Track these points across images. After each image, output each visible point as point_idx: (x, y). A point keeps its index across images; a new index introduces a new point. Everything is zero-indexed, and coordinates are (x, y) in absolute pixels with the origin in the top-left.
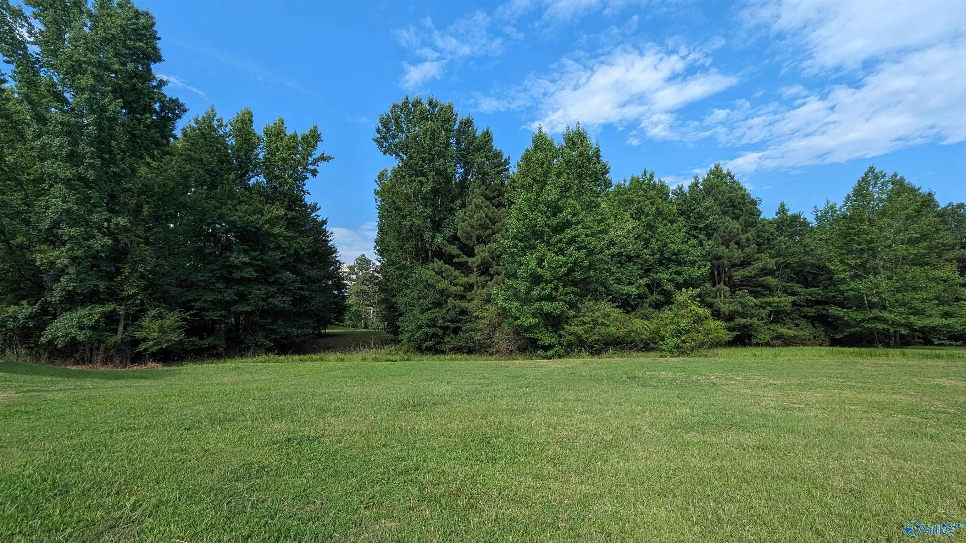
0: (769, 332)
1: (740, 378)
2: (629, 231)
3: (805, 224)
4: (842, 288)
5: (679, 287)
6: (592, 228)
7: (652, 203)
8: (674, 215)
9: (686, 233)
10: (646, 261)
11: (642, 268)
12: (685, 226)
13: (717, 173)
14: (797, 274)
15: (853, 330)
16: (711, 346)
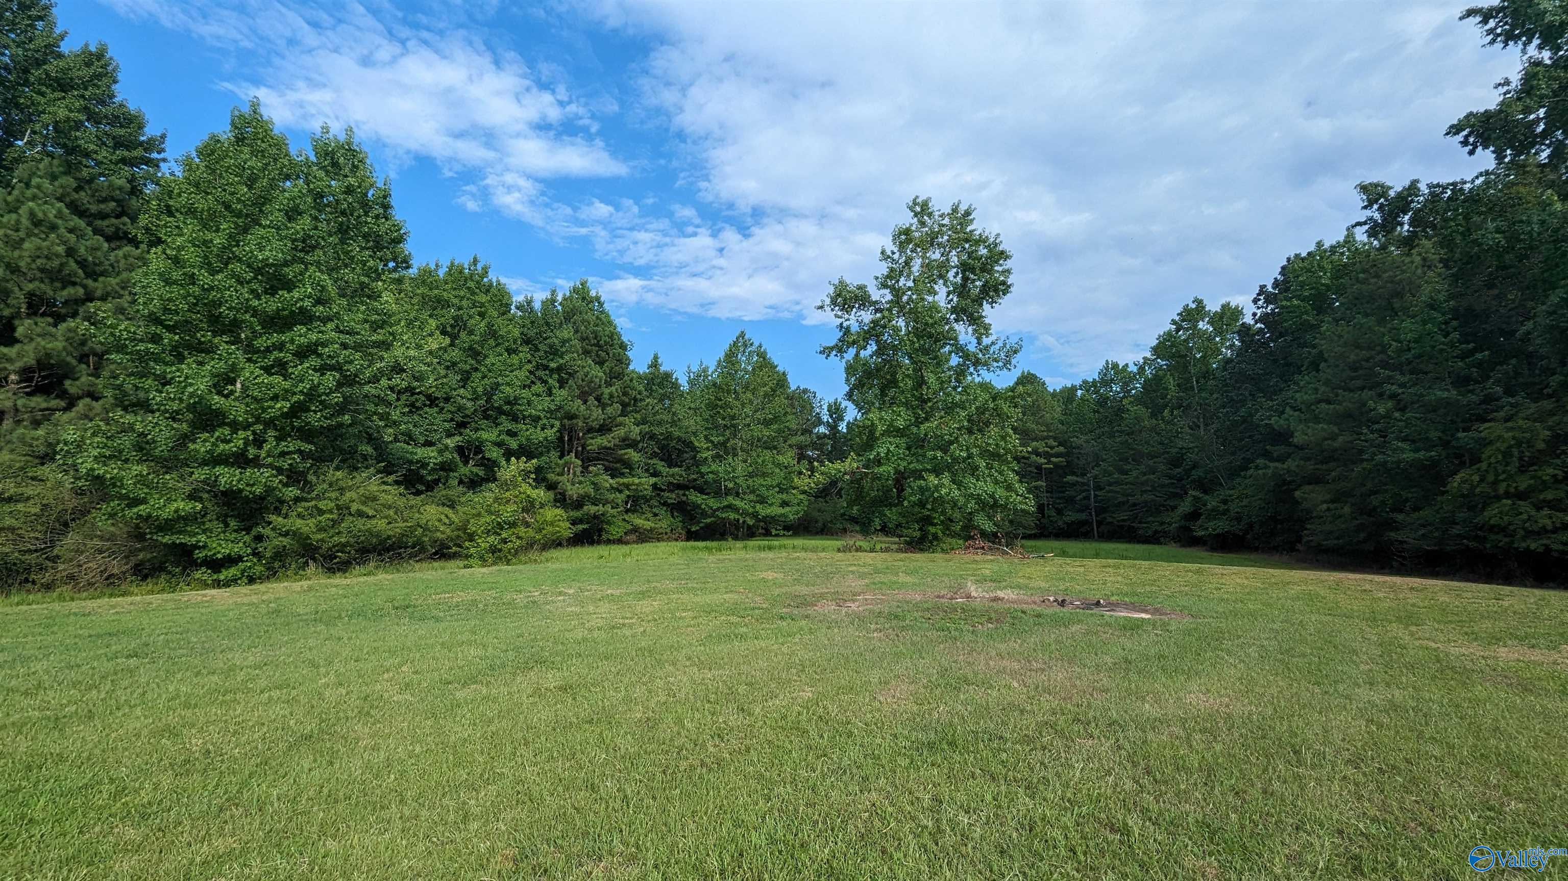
0: (624, 524)
1: (571, 591)
2: (431, 352)
3: (676, 385)
4: (704, 469)
5: (509, 454)
6: (358, 333)
7: (482, 315)
8: (515, 342)
9: (530, 372)
10: (460, 408)
11: (452, 420)
12: (529, 362)
13: (581, 293)
14: (662, 448)
15: (709, 520)
16: (545, 547)
